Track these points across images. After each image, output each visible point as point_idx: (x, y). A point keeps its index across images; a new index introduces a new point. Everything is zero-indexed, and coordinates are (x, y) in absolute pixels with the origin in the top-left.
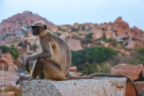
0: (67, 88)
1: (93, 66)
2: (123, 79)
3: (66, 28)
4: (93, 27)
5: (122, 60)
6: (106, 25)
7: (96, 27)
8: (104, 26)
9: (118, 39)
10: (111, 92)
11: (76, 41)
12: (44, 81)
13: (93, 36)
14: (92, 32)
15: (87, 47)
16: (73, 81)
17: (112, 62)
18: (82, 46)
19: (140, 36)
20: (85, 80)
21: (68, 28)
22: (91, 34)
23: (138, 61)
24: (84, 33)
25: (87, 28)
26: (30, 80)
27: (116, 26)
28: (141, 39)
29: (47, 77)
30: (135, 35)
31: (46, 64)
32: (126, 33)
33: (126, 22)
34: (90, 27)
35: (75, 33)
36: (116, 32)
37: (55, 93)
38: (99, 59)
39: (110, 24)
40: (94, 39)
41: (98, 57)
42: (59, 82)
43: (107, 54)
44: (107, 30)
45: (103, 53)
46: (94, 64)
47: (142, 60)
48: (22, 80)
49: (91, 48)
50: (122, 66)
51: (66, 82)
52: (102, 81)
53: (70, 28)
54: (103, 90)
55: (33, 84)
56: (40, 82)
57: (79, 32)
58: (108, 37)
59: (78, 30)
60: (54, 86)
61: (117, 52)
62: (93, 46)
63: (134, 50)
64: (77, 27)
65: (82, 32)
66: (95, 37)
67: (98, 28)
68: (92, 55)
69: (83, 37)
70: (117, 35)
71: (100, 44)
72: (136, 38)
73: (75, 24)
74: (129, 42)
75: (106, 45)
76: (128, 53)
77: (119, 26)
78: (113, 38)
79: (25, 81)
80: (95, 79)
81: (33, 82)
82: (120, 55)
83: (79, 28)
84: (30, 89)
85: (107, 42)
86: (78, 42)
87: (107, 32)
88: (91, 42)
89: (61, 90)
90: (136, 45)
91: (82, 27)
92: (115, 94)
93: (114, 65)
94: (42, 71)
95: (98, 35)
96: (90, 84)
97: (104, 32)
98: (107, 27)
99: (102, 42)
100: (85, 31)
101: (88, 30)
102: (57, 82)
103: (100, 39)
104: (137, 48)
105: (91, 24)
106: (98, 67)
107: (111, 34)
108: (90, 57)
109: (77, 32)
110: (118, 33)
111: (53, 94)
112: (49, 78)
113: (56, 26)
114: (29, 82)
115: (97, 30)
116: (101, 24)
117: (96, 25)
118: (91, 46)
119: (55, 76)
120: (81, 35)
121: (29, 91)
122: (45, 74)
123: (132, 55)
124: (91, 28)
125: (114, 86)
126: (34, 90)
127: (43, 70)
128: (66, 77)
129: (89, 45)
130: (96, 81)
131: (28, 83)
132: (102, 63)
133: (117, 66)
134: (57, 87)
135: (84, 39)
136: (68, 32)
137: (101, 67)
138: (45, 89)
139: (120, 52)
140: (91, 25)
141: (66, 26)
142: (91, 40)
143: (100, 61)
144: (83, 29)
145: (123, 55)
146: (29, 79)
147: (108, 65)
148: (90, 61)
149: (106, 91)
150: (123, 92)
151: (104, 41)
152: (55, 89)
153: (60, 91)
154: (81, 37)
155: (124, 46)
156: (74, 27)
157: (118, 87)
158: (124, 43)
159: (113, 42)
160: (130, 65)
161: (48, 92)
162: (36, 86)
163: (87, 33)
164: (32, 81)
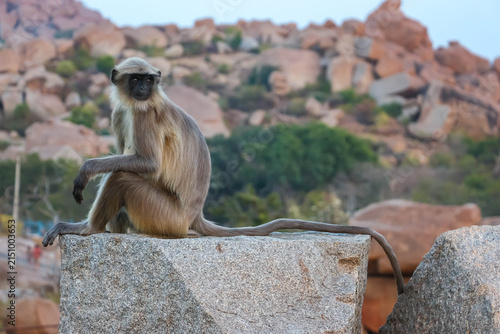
0: (195, 260)
1: (272, 206)
2: (361, 239)
3: (162, 41)
4: (276, 39)
5: (393, 183)
6: (332, 33)
7: (290, 41)
8: (323, 38)
9: (383, 92)
10: (321, 275)
11: (200, 96)
12: (129, 238)
13: (274, 77)
14: (273, 62)
15: (247, 122)
16: (215, 240)
17: (351, 189)
18: (229, 121)
19: (476, 84)
20: (248, 238)
21: (169, 38)
22: (268, 70)
23: (462, 188)
24: (238, 63)
25: (249, 42)
26: (84, 235)
27: (376, 39)
28: (477, 95)
29: (137, 226)
30: (452, 80)
31: (134, 188)
32: (418, 70)
33: (416, 23)
34: (265, 38)
35: (199, 63)
36: (373, 62)
37: (163, 271)
38: (299, 179)
39: (350, 27)
40: (280, 92)
41: (296, 169)
42: (174, 242)
43: (331, 158)
44: (337, 54)
45: (316, 151)
46: (276, 195)
47: (477, 186)
48: (60, 235)
49: (266, 128)
50: (392, 209)
51: (193, 241)
52: (298, 242)
53: (177, 38)
54: (299, 268)
55: (95, 246)
56: (117, 241)
57: (217, 59)
58: (339, 85)
59: (213, 50)
60: (158, 253)
61: (375, 148)
62: (274, 123)
63: (449, 142)
64: (208, 38)
65: (229, 61)
66: (284, 81)
67: (299, 46)
68: (268, 160)
69: (233, 81)
70: (376, 76)
71: (302, 113)
72: (458, 89)
73: (199, 24)
74: (426, 105)
75: (331, 119)
76: (421, 156)
77: (389, 39)
78: (361, 90)
79: (72, 236)
80: (278, 236)
81: (96, 241)
82: (385, 161)
83: (216, 39)
84: (87, 259)
85: (333, 105)
86: (211, 103)
87: (333, 64)
88: (268, 105)
89: (179, 264)
90: (457, 123)
91: (231, 37)
92: (335, 280)
93: (362, 202)
94: (124, 209)
95: (296, 74)
96: (264, 250)
97: (323, 62)
98: (335, 40)
99: (313, 105)
100: (240, 56)
101: (255, 51)
102: (168, 240)
103: (304, 93)
104: (459, 135)
105: (268, 23)
106: (294, 209)
107: (354, 69)
108: (262, 167)
109: (208, 60)
110: (381, 69)
111: (155, 275)
112: (142, 229)
113: (117, 29)
114: (83, 241)
115: (294, 53)
116: (313, 27)
117: (288, 31)
118: (266, 121)
119: (161, 225)
120: (224, 70)
121: (82, 267)
122: (132, 217)
123: (437, 163)
124: (269, 44)
125: (331, 258)
126: (97, 263)
127: (127, 207)
128: (192, 228)
129: (257, 118)
130: (281, 241)
131: (81, 244)
132: (311, 195)
133: (372, 207)
134: (167, 254)
135: (237, 89)
136: (170, 58)
137: (306, 213)
138: (131, 260)
139: (389, 152)
140: (266, 32)
141: (162, 29)
142: (267, 95)
143: (304, 186)
144: (235, 45)
145: (400, 161)
146: (83, 232)
147: (337, 202)
148: (261, 186)
149: (306, 270)
150: (357, 275)
151: (320, 100)
152: (163, 262)
153: (176, 266)
154: (222, 79)
155: (405, 124)
156: (195, 35)
157: (343, 261)
158: (407, 113)
159: (360, 107)
160: (424, 206)
161: (141, 268)
162: (104, 250)
163: (251, 63)
164: (91, 237)
